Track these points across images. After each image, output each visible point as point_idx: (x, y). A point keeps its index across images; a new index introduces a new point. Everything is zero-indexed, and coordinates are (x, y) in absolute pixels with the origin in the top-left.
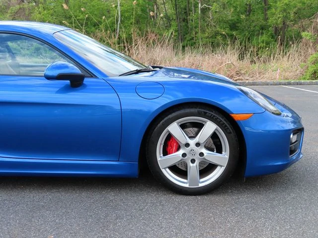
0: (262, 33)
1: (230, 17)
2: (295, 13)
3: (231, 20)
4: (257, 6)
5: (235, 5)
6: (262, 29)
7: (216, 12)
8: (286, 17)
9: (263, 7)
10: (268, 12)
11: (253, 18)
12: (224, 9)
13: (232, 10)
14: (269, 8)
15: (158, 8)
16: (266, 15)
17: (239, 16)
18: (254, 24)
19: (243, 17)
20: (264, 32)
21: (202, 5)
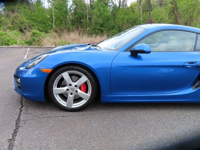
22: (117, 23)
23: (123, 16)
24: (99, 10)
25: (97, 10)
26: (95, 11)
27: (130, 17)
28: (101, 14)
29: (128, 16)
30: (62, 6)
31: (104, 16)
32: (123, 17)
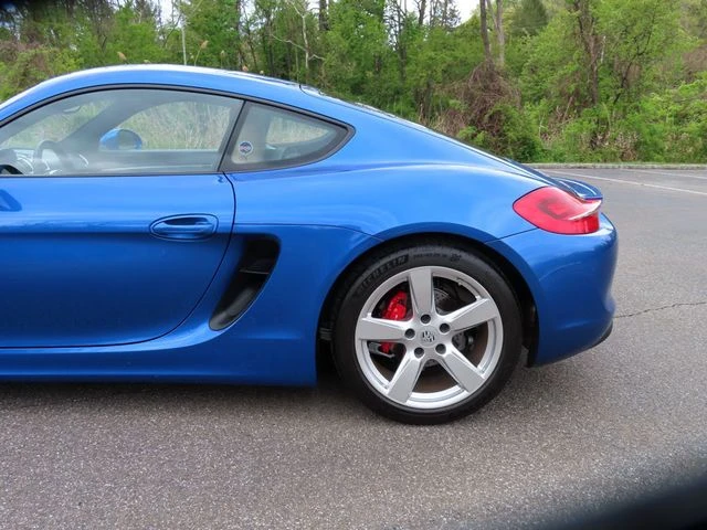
0: (398, 100)
1: (352, 75)
2: (444, 71)
3: (353, 79)
4: (390, 60)
5: (357, 56)
6: (398, 93)
7: (331, 66)
8: (431, 77)
9: (398, 61)
10: (407, 69)
11: (385, 76)
12: (342, 61)
13: (355, 64)
14: (407, 63)
15: (243, 58)
16: (402, 73)
17: (363, 72)
18: (386, 86)
19: (370, 74)
20: (401, 97)
21: (310, 55)
22: (410, 80)
23: (432, 54)
24: (346, 34)
25: (338, 34)
26: (333, 35)
27: (456, 58)
28: (353, 47)
29: (448, 53)
30: (215, 19)
31: (362, 54)
32: (431, 58)
